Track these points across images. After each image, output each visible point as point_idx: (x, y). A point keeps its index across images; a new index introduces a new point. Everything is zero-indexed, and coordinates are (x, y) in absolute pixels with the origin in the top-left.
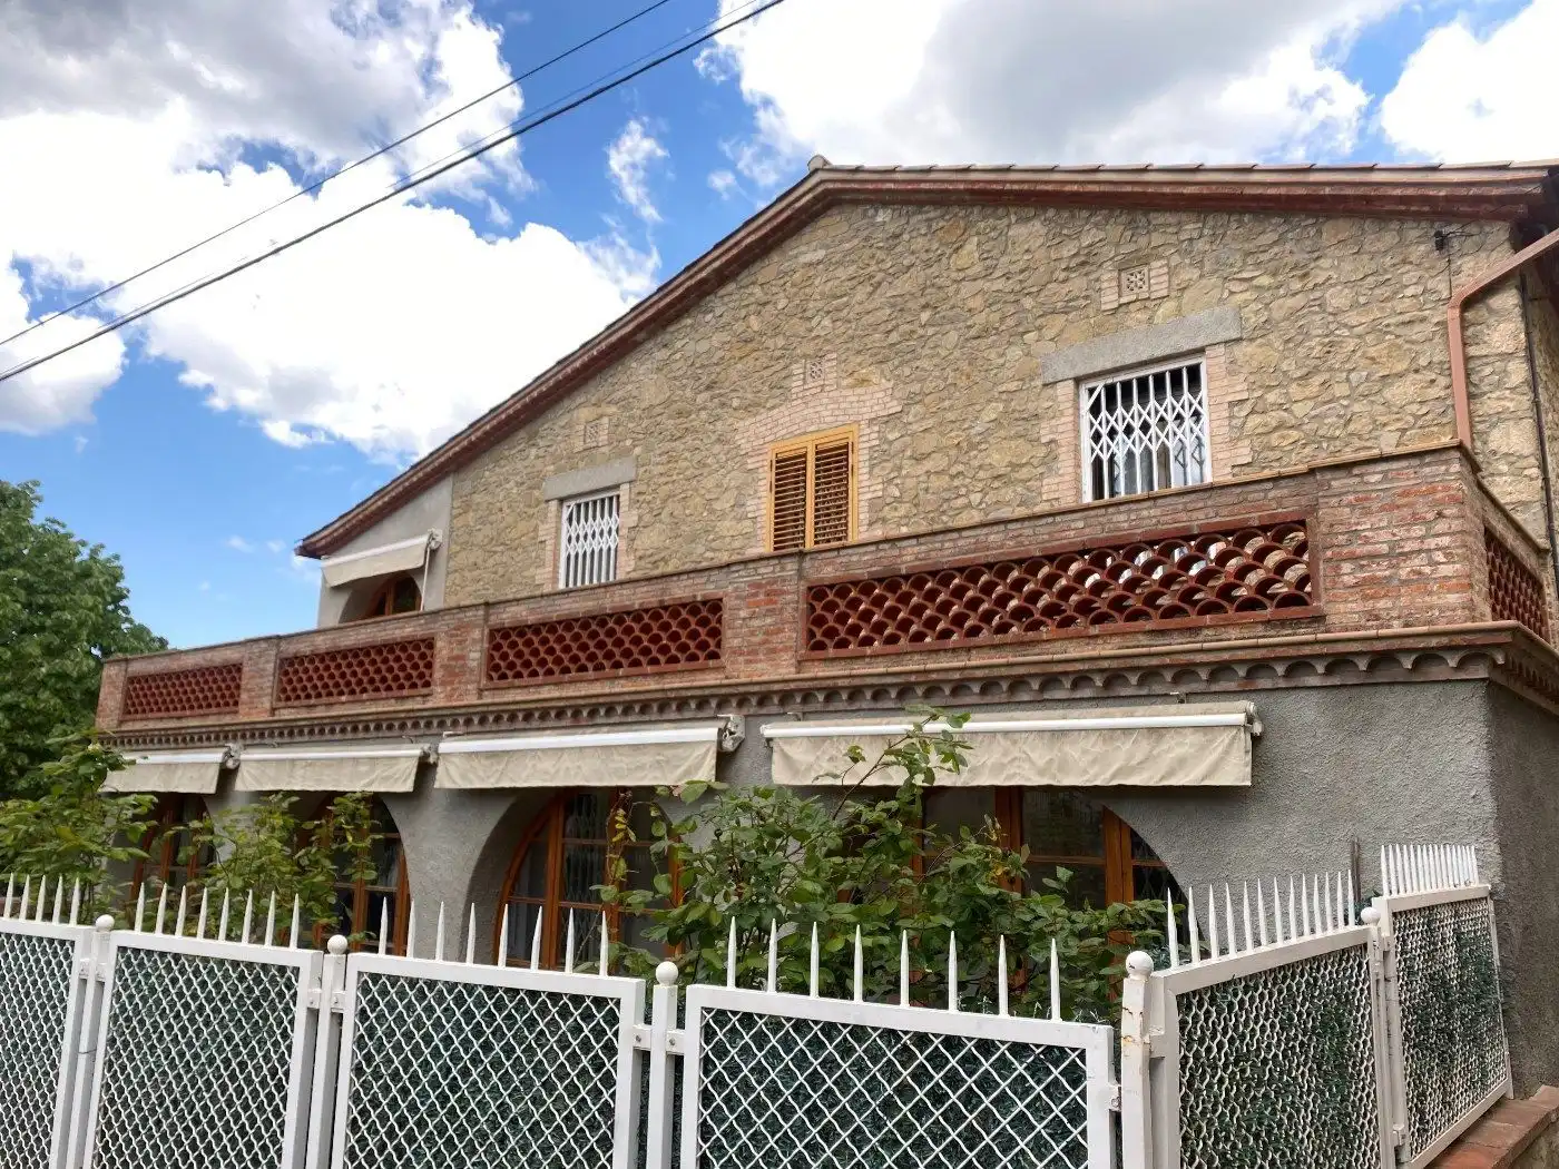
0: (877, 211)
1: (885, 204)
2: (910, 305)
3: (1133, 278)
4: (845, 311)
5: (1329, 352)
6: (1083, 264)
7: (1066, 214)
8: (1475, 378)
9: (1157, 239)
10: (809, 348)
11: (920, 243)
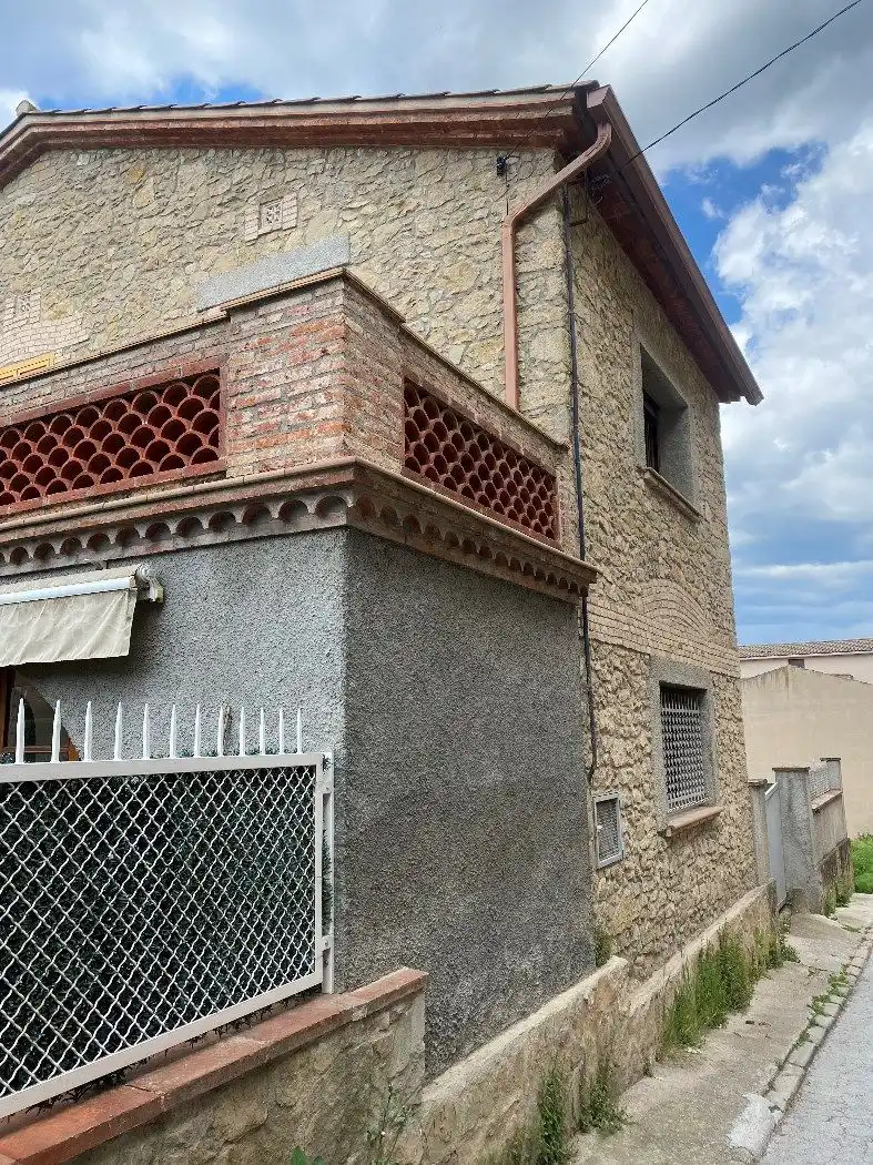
0: (78, 156)
1: (85, 148)
2: (99, 241)
3: (271, 212)
4: (50, 249)
5: (415, 273)
6: (234, 199)
7: (222, 154)
8: (523, 293)
9: (291, 174)
10: (19, 284)
11: (110, 185)
